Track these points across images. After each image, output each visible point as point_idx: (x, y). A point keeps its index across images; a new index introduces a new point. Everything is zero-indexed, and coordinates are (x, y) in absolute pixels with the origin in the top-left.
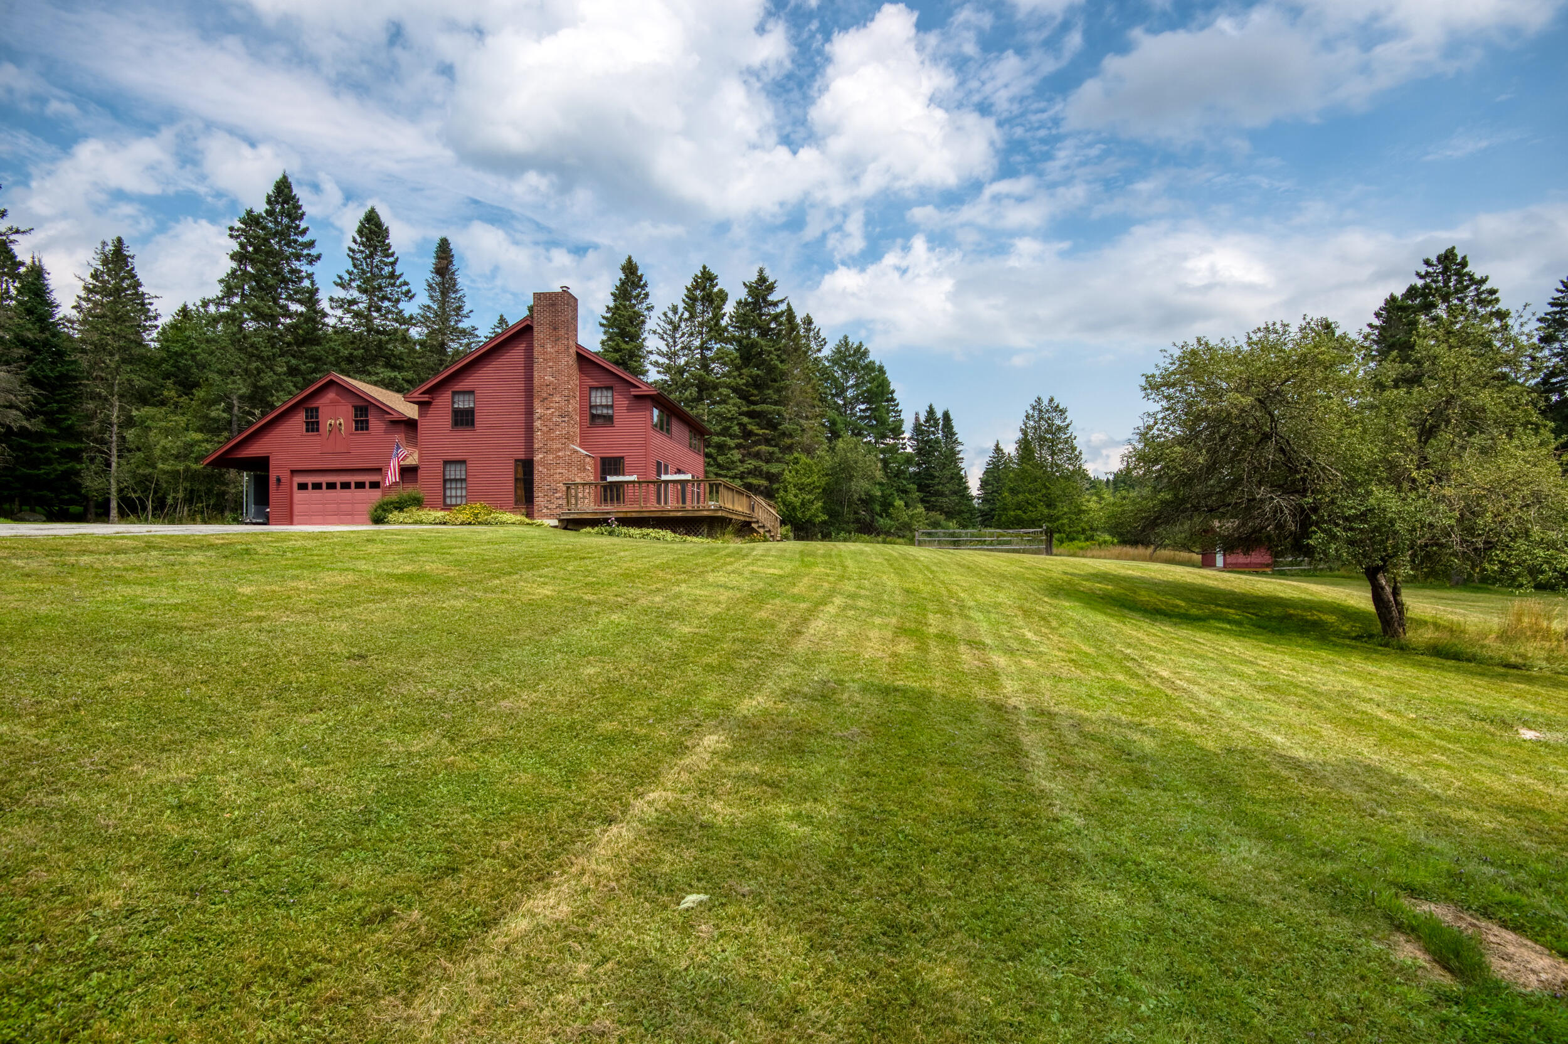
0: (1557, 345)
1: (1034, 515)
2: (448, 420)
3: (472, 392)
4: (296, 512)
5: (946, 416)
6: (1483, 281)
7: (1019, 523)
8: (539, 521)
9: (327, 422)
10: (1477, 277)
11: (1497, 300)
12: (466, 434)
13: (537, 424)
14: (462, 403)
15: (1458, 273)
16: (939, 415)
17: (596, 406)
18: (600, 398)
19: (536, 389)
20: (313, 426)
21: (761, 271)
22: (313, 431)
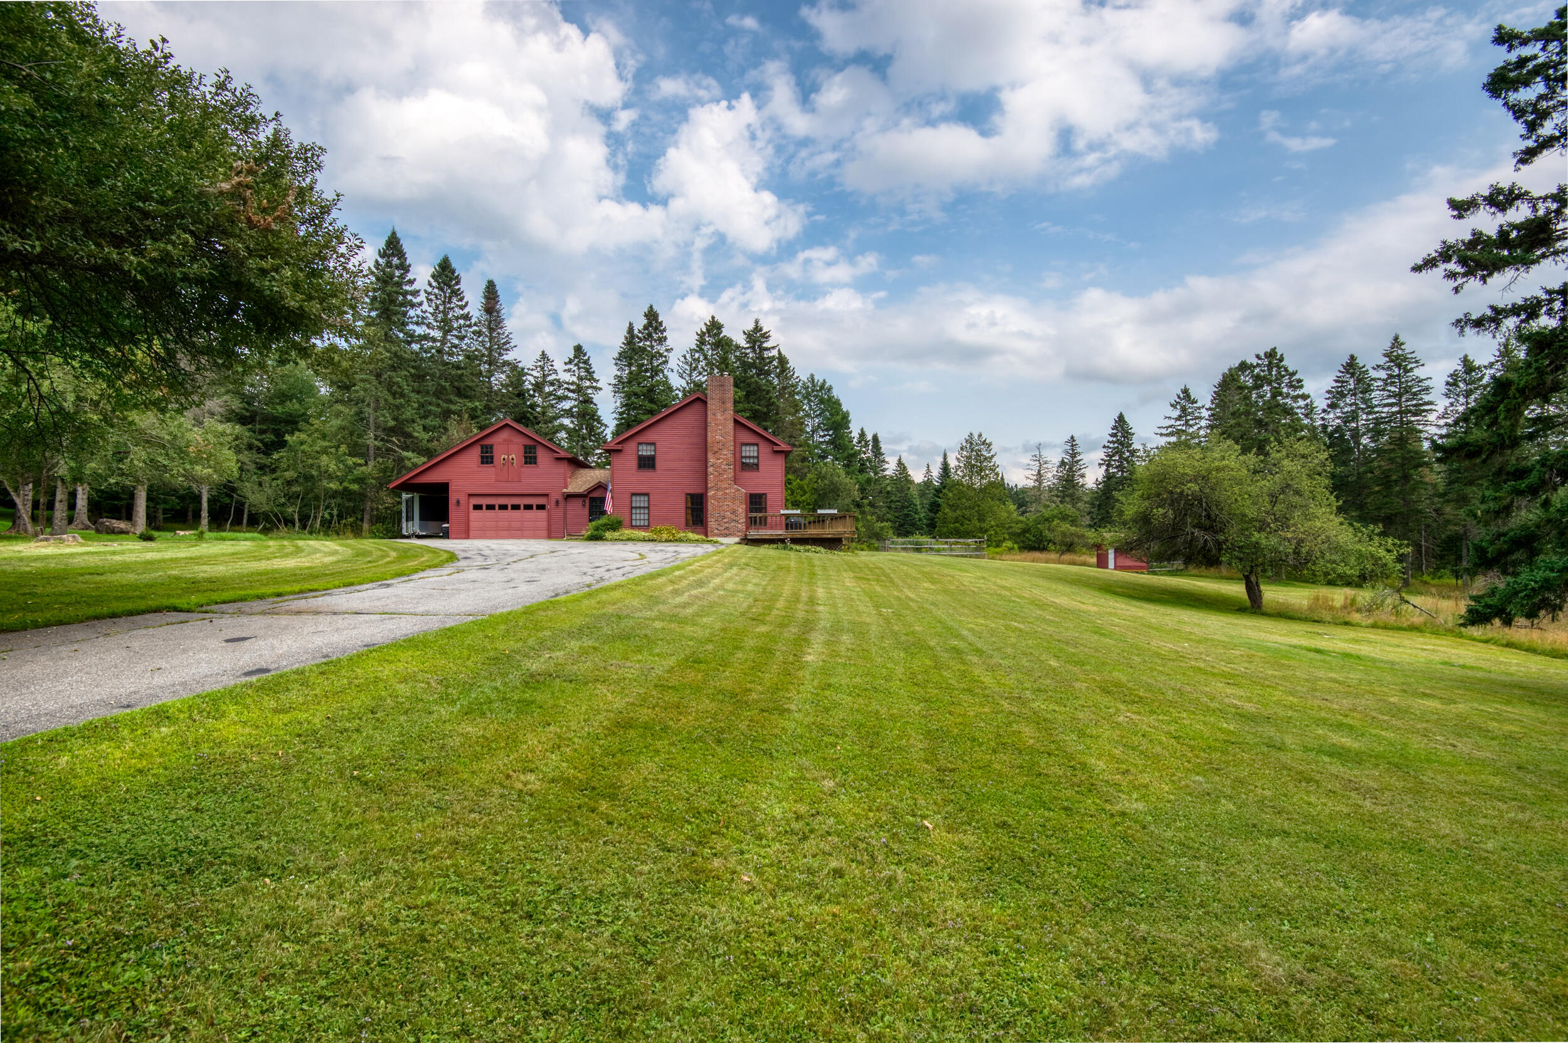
0: (1338, 410)
1: (970, 528)
2: (634, 463)
3: (654, 444)
4: (471, 528)
5: (875, 439)
6: (1294, 374)
7: (958, 534)
8: (715, 539)
9: (500, 456)
10: (1291, 370)
11: (1301, 387)
12: (647, 474)
13: (710, 470)
14: (645, 451)
15: (1278, 367)
16: (869, 437)
17: (746, 457)
18: (750, 451)
19: (709, 445)
20: (487, 459)
21: (757, 322)
22: (487, 463)
